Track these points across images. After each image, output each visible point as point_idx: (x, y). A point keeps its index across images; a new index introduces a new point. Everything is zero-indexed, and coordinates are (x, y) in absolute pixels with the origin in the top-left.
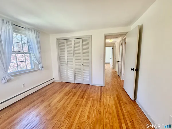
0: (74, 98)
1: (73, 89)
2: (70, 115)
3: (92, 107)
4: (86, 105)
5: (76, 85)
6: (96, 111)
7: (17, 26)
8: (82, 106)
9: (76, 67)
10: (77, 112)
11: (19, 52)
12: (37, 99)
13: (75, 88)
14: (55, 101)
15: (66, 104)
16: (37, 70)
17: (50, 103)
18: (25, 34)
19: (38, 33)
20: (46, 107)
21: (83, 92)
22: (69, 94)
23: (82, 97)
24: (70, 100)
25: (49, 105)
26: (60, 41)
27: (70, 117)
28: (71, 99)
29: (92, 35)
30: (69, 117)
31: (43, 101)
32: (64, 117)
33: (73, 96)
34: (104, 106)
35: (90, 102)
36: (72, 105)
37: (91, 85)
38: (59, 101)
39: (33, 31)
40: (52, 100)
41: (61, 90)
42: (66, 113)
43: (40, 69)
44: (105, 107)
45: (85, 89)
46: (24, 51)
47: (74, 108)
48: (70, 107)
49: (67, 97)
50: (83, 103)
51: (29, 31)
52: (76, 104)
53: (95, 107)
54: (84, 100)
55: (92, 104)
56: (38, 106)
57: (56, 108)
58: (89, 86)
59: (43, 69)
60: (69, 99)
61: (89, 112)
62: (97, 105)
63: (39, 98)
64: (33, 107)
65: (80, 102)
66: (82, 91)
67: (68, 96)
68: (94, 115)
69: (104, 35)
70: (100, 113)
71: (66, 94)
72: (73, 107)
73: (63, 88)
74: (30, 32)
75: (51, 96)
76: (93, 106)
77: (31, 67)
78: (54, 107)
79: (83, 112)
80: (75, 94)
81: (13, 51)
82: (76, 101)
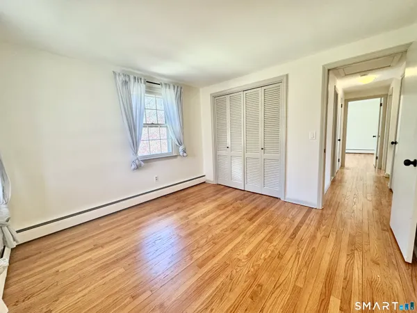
0: (233, 217)
1: (236, 200)
2: (216, 241)
3: (267, 241)
4: (253, 234)
5: (246, 195)
6: (273, 251)
7: (151, 84)
8: (244, 233)
9: (248, 155)
10: (231, 240)
11: (152, 125)
12: (172, 205)
13: (241, 200)
14: (197, 214)
15: (214, 223)
16: (176, 156)
17: (189, 215)
18: (161, 94)
19: (179, 89)
20: (181, 219)
21: (257, 211)
22: (226, 207)
23: (250, 219)
24: (224, 219)
25: (186, 217)
26: (218, 99)
27: (215, 244)
28: (227, 217)
29: (287, 75)
30: (213, 243)
31: (179, 209)
32: (205, 240)
33: (233, 213)
34: (298, 249)
35: (266, 231)
36: (226, 227)
37: (282, 199)
38: (205, 216)
39: (172, 87)
40: (193, 210)
41: (214, 198)
42: (210, 236)
43: (181, 154)
44: (300, 250)
45: (263, 205)
46: (159, 123)
47: (227, 233)
48: (221, 229)
49: (220, 212)
50: (248, 229)
51: (166, 87)
52: (234, 227)
53: (275, 243)
54: (254, 224)
55: (269, 235)
56: (172, 214)
57: (197, 224)
58: (277, 200)
59: (185, 154)
60: (224, 217)
61: (256, 247)
62: (280, 242)
63: (175, 203)
64: (164, 213)
65: (242, 227)
66: (255, 208)
67: (222, 212)
68: (263, 256)
69: (324, 67)
70: (280, 256)
71: (219, 207)
72: (226, 230)
73: (218, 196)
74: (168, 89)
75: (193, 204)
76: (270, 240)
77: (169, 150)
78: (194, 222)
79: (242, 243)
80: (237, 210)
81: (144, 122)
82: (234, 223)
